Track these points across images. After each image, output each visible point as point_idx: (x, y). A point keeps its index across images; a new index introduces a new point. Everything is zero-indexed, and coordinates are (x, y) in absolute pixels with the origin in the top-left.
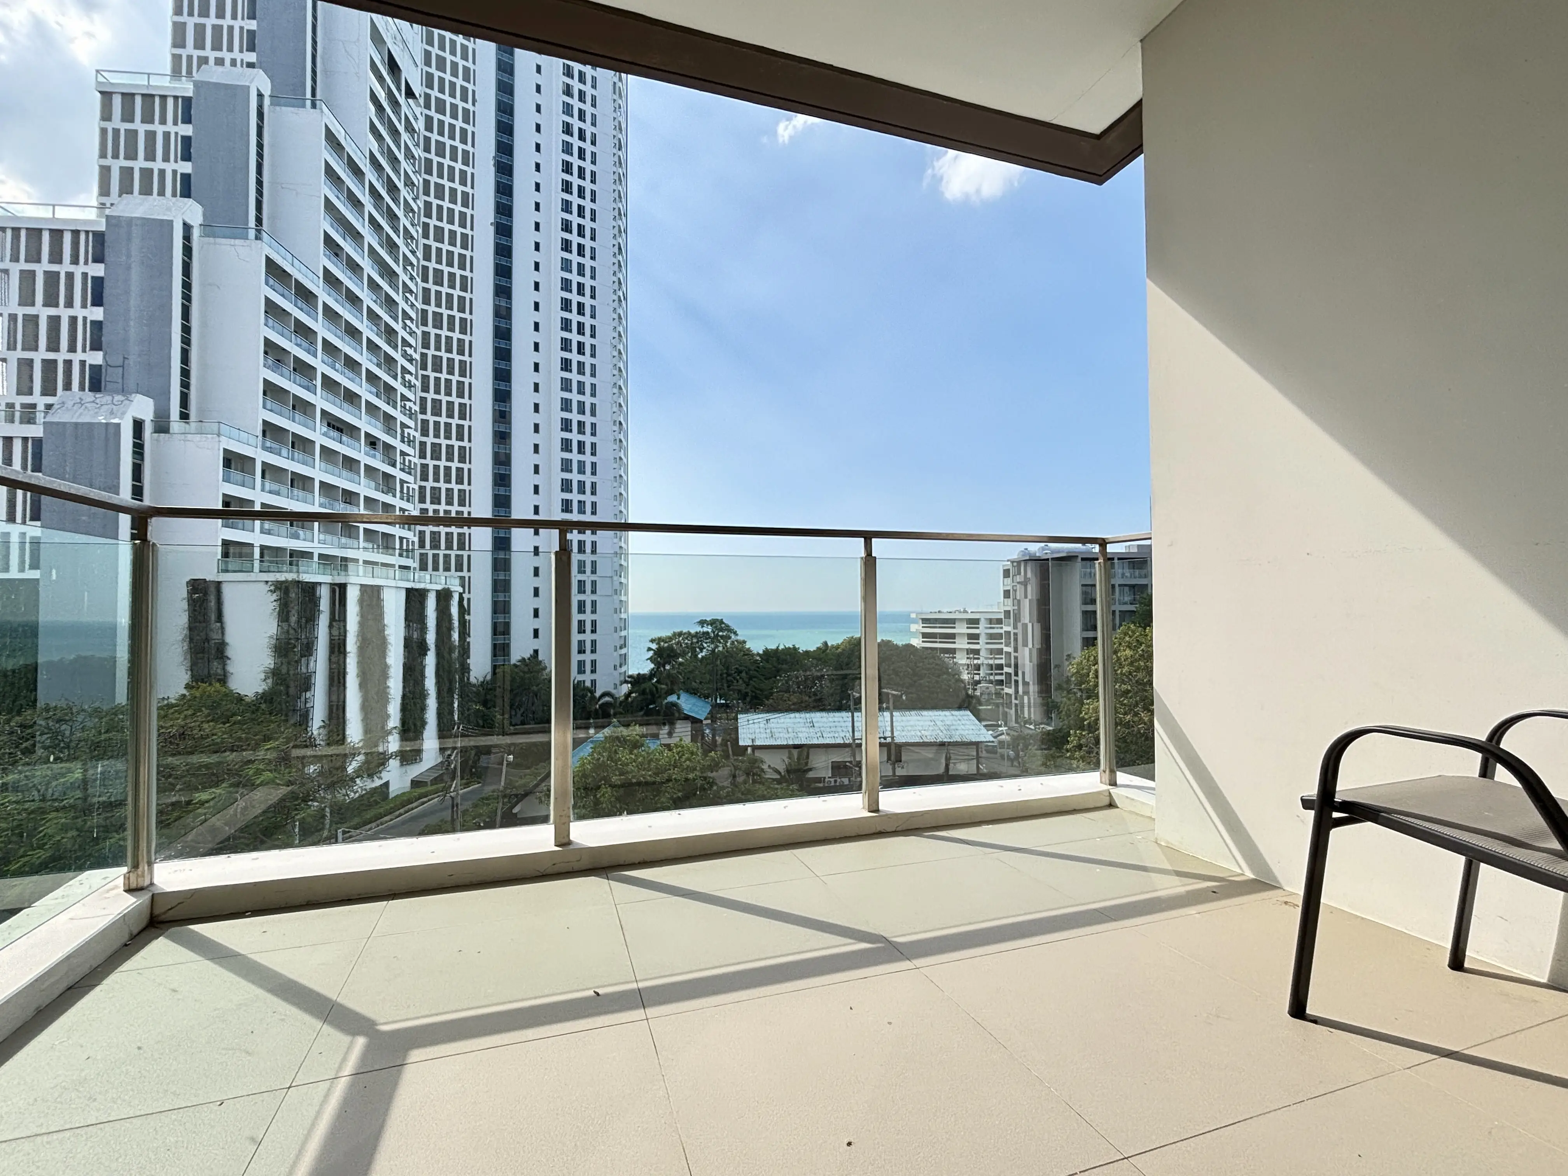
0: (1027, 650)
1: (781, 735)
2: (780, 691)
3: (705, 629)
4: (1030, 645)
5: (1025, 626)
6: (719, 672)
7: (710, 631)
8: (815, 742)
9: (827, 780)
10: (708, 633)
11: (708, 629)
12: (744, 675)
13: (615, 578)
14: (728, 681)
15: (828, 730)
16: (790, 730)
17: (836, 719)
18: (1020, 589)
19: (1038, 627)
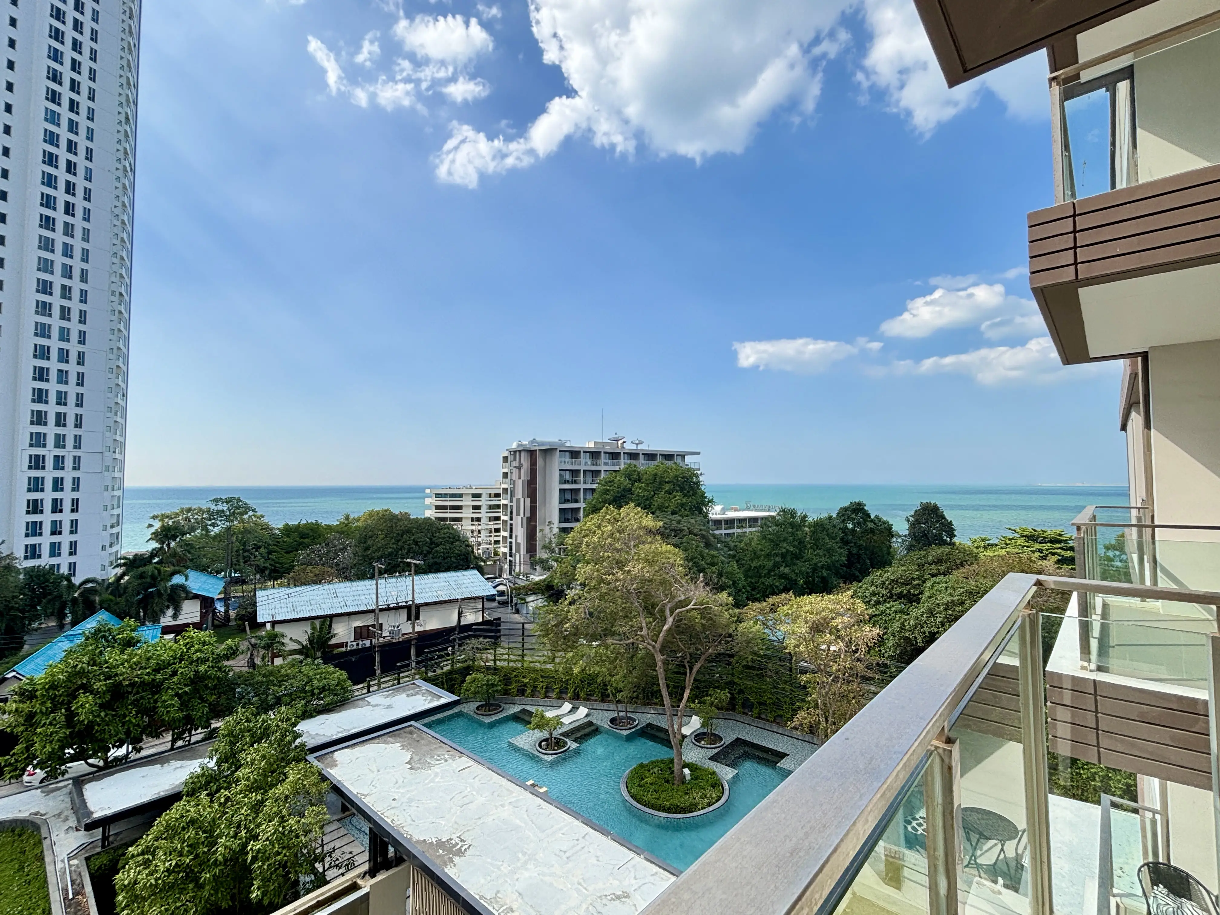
0: (519, 518)
1: (304, 608)
2: (302, 564)
3: (220, 508)
4: (522, 515)
5: (518, 500)
6: (235, 549)
7: (225, 509)
8: (339, 611)
9: (349, 644)
10: (223, 511)
11: (225, 507)
12: (262, 550)
13: (107, 454)
14: (244, 557)
15: (352, 598)
16: (312, 602)
17: (359, 588)
18: (516, 472)
19: (528, 500)
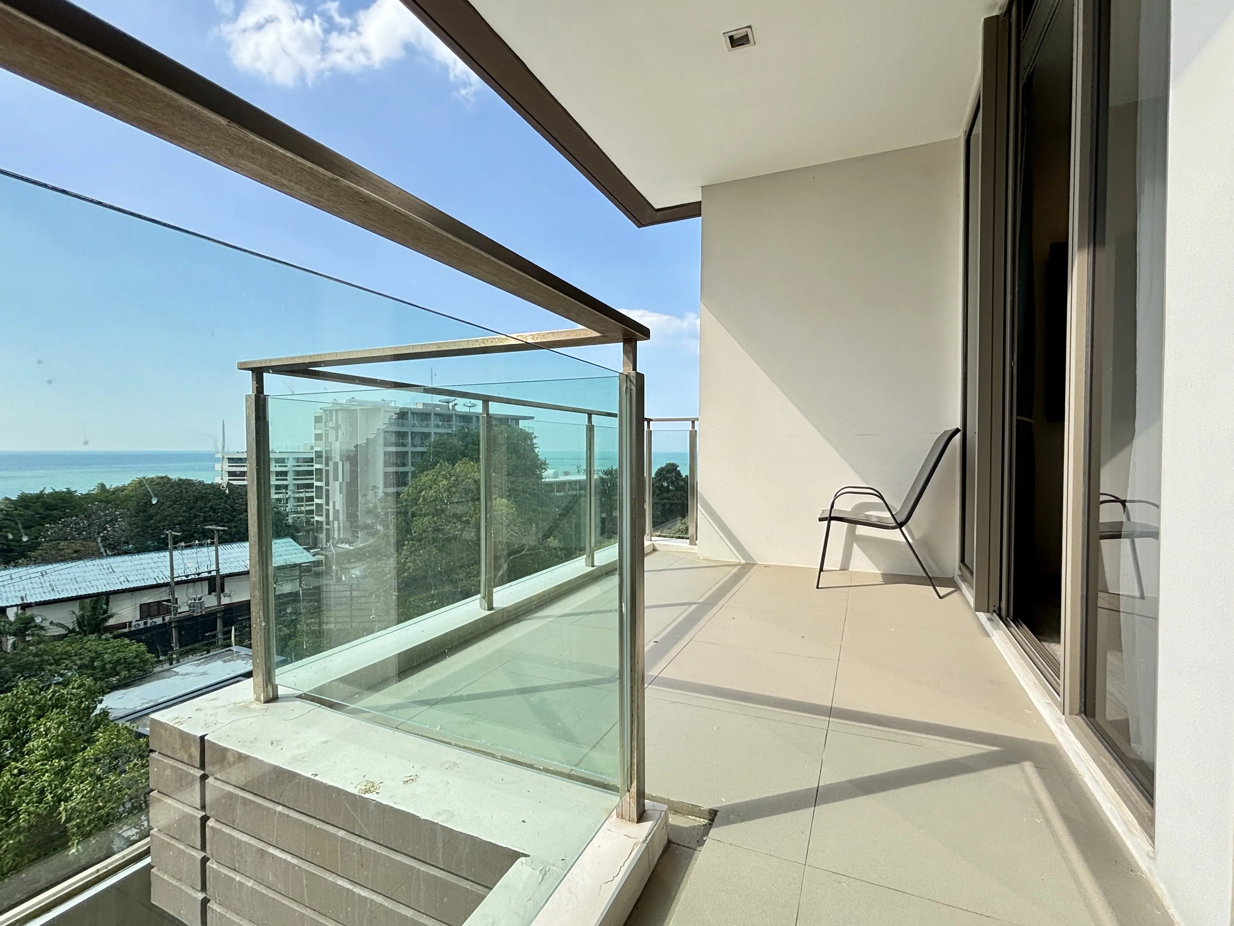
0: (337, 483)
1: (67, 587)
2: (51, 541)
4: (340, 479)
5: (336, 464)
8: (120, 587)
9: (133, 624)
15: (135, 573)
16: (79, 580)
17: (143, 562)
19: (348, 465)
